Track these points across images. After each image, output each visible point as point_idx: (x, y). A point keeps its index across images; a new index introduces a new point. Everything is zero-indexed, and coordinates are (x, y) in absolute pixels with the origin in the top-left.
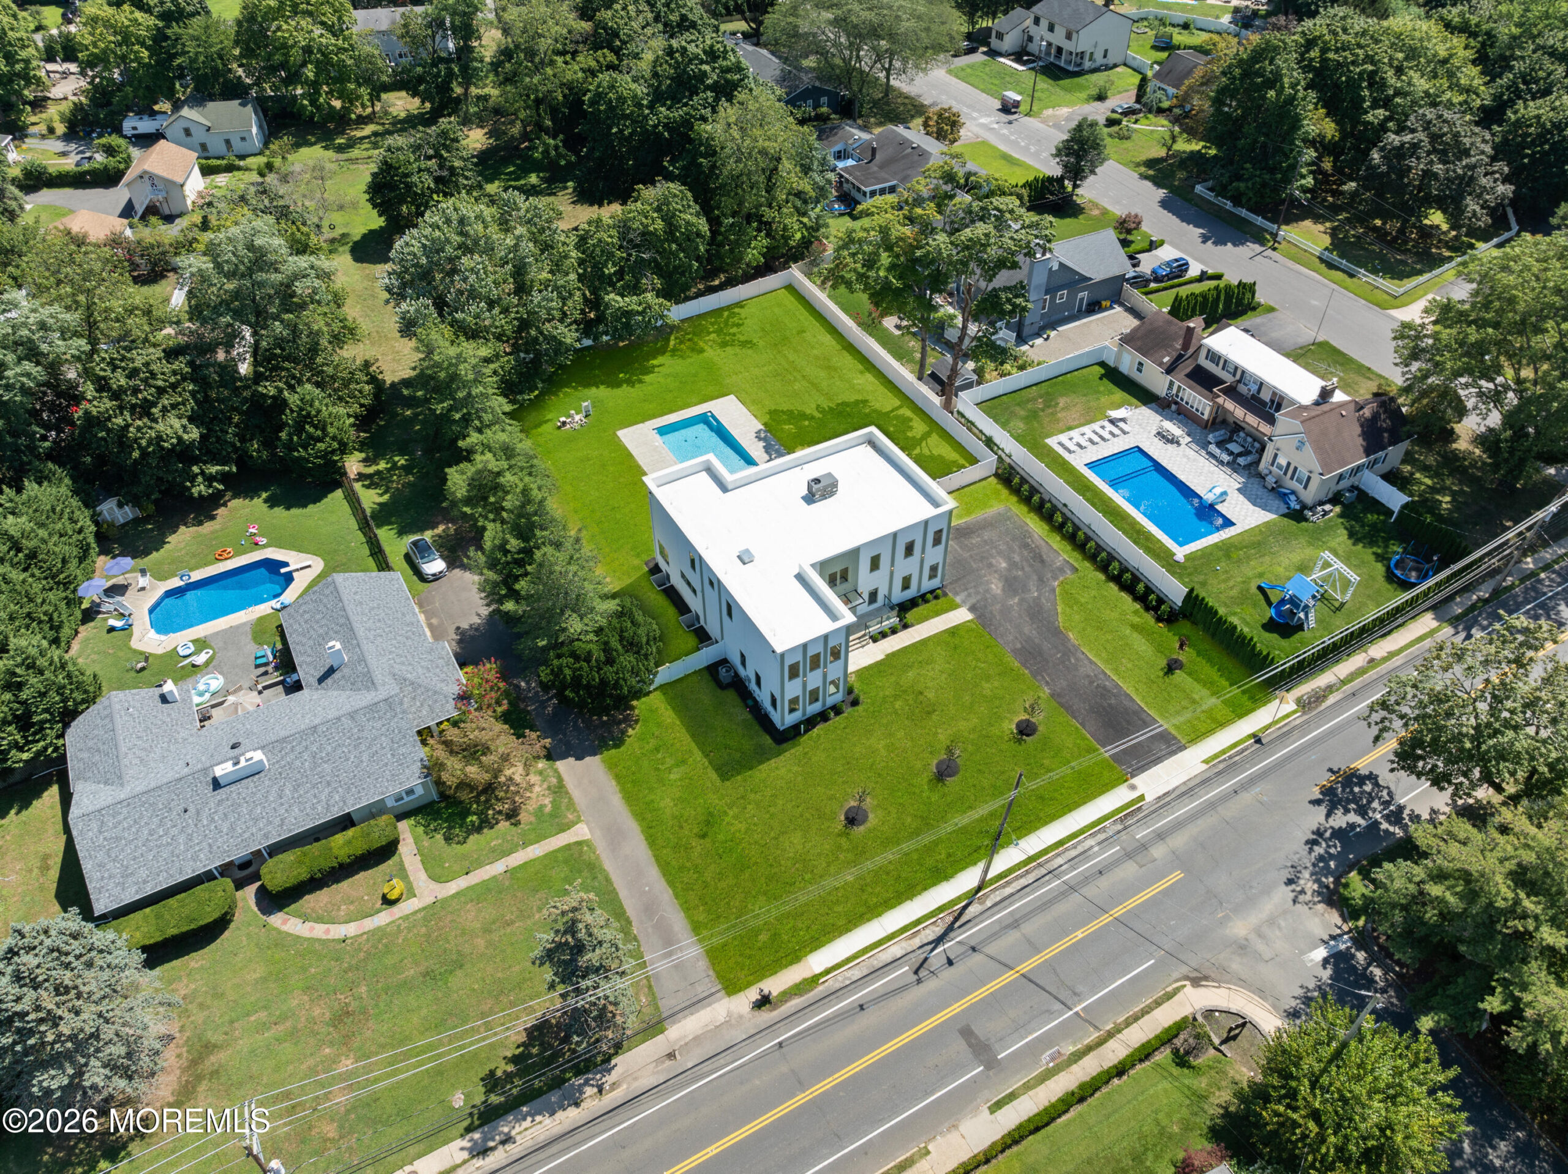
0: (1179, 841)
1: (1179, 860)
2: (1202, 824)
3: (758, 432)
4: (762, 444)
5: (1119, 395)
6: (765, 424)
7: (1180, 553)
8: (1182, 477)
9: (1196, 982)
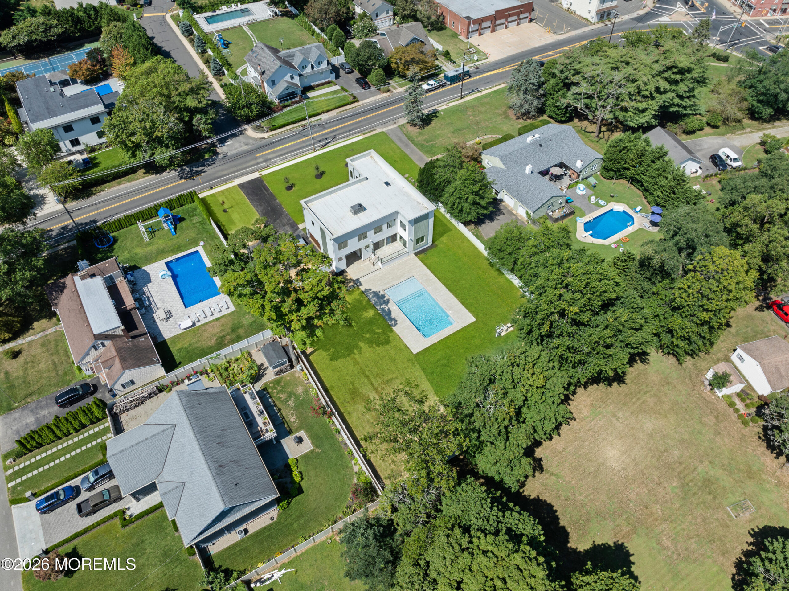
0: (253, 162)
1: (256, 158)
2: (244, 166)
3: (396, 324)
4: (393, 316)
5: (174, 349)
6: (392, 331)
7: (200, 249)
8: (174, 289)
9: (264, 138)
